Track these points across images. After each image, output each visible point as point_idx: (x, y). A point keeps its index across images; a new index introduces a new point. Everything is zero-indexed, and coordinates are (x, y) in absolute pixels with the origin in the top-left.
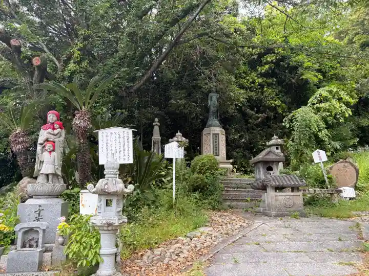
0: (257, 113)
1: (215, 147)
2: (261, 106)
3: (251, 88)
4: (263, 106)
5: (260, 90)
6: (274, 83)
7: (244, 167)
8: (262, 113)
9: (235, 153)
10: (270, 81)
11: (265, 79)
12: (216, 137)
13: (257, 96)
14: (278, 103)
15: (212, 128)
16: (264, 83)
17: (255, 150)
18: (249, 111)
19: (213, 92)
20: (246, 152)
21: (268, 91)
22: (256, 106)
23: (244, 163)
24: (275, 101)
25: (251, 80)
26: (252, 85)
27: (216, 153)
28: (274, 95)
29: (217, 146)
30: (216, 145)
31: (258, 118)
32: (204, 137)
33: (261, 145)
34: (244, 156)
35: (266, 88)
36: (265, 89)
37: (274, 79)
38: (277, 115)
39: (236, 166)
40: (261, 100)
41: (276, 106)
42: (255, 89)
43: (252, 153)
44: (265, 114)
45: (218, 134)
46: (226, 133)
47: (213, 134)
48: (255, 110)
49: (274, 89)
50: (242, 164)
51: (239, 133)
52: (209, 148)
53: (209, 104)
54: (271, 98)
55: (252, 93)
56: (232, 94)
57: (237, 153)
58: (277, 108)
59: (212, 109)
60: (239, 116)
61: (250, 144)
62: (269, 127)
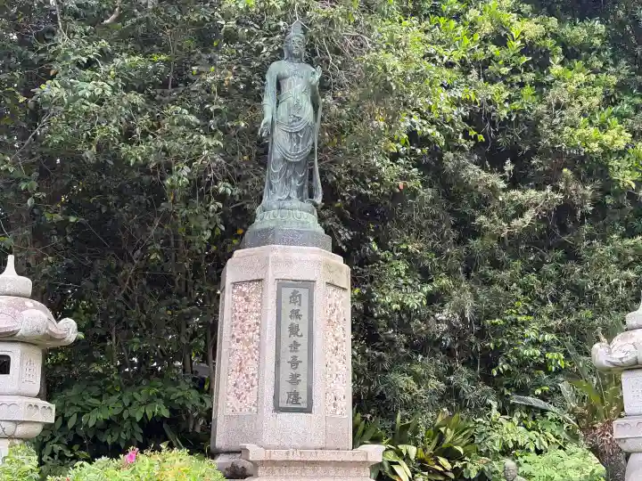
0: (514, 182)
1: (287, 356)
2: (533, 152)
3: (486, 63)
4: (544, 153)
5: (530, 76)
6: (597, 42)
7: (451, 455)
8: (539, 188)
9: (404, 381)
10: (577, 32)
11: (553, 22)
12: (295, 298)
13: (516, 105)
14: (617, 137)
15: (276, 251)
16: (550, 42)
17: (503, 366)
18: (475, 173)
19: (293, 57)
20: (462, 377)
21: (569, 79)
22: (513, 153)
23: (450, 434)
24: (603, 127)
25: (487, 28)
26: (493, 48)
27: (295, 397)
28: (596, 100)
29: (302, 355)
30: (295, 346)
31: (521, 210)
32: (230, 300)
33: (535, 343)
34: (452, 396)
35: (562, 63)
36: (556, 69)
37: (599, 27)
38: (609, 200)
39: (412, 451)
40: (533, 125)
41: (607, 152)
42: (505, 70)
43: (487, 379)
44: (556, 189)
45: (309, 284)
46: (355, 282)
47: (282, 284)
48: (509, 166)
49: (595, 72)
50: (442, 437)
51: (426, 279)
52: (251, 367)
53: (268, 118)
54: (583, 114)
55: (493, 88)
56: (392, 61)
57: (418, 379)
58: (614, 163)
59: (283, 146)
60: (427, 194)
61: (481, 334)
62: (572, 255)
